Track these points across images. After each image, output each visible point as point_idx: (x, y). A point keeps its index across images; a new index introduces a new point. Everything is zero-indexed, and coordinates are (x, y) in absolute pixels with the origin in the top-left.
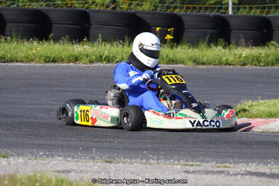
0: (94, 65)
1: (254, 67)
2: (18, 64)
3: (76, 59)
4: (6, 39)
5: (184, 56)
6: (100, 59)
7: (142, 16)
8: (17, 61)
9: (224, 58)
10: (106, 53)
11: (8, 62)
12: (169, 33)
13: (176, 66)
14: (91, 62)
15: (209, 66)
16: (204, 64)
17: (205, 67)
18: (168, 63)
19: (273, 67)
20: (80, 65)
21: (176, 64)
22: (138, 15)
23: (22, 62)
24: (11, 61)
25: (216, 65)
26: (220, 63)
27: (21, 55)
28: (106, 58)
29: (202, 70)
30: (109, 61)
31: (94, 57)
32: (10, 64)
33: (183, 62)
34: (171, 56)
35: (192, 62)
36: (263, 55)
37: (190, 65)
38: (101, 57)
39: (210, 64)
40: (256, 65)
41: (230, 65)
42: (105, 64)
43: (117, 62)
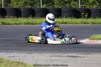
0: (61, 25)
2: (37, 25)
4: (35, 18)
5: (90, 22)
6: (63, 23)
7: (78, 9)
8: (37, 24)
10: (65, 21)
11: (34, 24)
12: (86, 15)
13: (86, 25)
14: (60, 24)
15: (97, 25)
16: (96, 24)
17: (96, 25)
18: (84, 24)
22: (77, 9)
23: (38, 24)
24: (35, 24)
25: (99, 24)
27: (38, 22)
29: (94, 26)
30: (65, 24)
31: (61, 23)
32: (34, 25)
33: (89, 24)
34: (85, 22)
37: (91, 24)
38: (63, 22)
39: (98, 24)
42: (64, 25)
43: (68, 24)
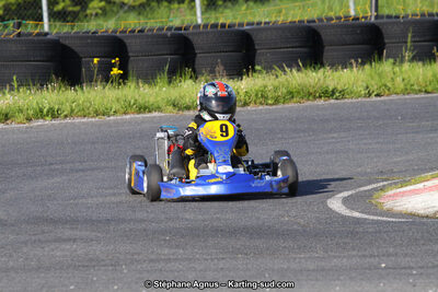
1: (261, 107)
3: (6, 117)
6: (40, 114)
14: (29, 120)
18: (139, 112)
19: (286, 105)
20: (14, 125)
21: (150, 112)
28: (48, 112)
30: (54, 117)
31: (31, 112)
33: (159, 109)
35: (171, 107)
36: (271, 88)
37: (170, 112)
38: (41, 111)
40: (261, 103)
42: (48, 121)
43: (66, 116)
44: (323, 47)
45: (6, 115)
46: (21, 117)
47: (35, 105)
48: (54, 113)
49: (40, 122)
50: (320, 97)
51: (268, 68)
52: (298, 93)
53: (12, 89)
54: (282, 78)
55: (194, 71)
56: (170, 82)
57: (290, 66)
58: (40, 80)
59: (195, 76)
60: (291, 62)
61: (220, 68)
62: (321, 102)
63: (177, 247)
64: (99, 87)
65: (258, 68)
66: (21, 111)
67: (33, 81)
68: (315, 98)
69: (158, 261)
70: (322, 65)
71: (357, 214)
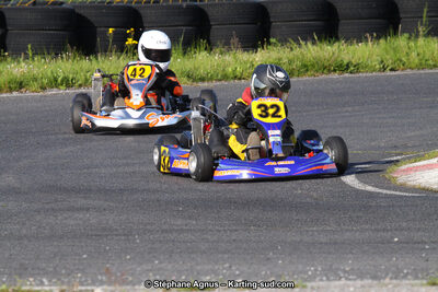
3: (21, 86)
6: (54, 83)
9: (230, 70)
14: (43, 88)
19: (300, 79)
20: (28, 94)
25: (219, 80)
26: (225, 77)
28: (62, 81)
30: (68, 86)
31: (45, 81)
36: (285, 61)
38: (56, 80)
39: (211, 79)
41: (240, 79)
42: (62, 91)
43: (80, 86)
44: (338, 20)
45: (21, 83)
46: (35, 86)
47: (49, 74)
48: (68, 83)
49: (54, 91)
50: (335, 71)
51: (283, 41)
52: (313, 66)
53: (27, 57)
54: (297, 51)
55: (209, 42)
56: (184, 53)
57: (305, 39)
58: (55, 49)
59: (210, 48)
60: (306, 35)
61: (235, 40)
62: (335, 76)
63: (190, 218)
64: (113, 58)
65: (273, 40)
66: (35, 79)
67: (48, 49)
68: (329, 71)
69: (171, 231)
70: (337, 39)
71: (369, 188)
